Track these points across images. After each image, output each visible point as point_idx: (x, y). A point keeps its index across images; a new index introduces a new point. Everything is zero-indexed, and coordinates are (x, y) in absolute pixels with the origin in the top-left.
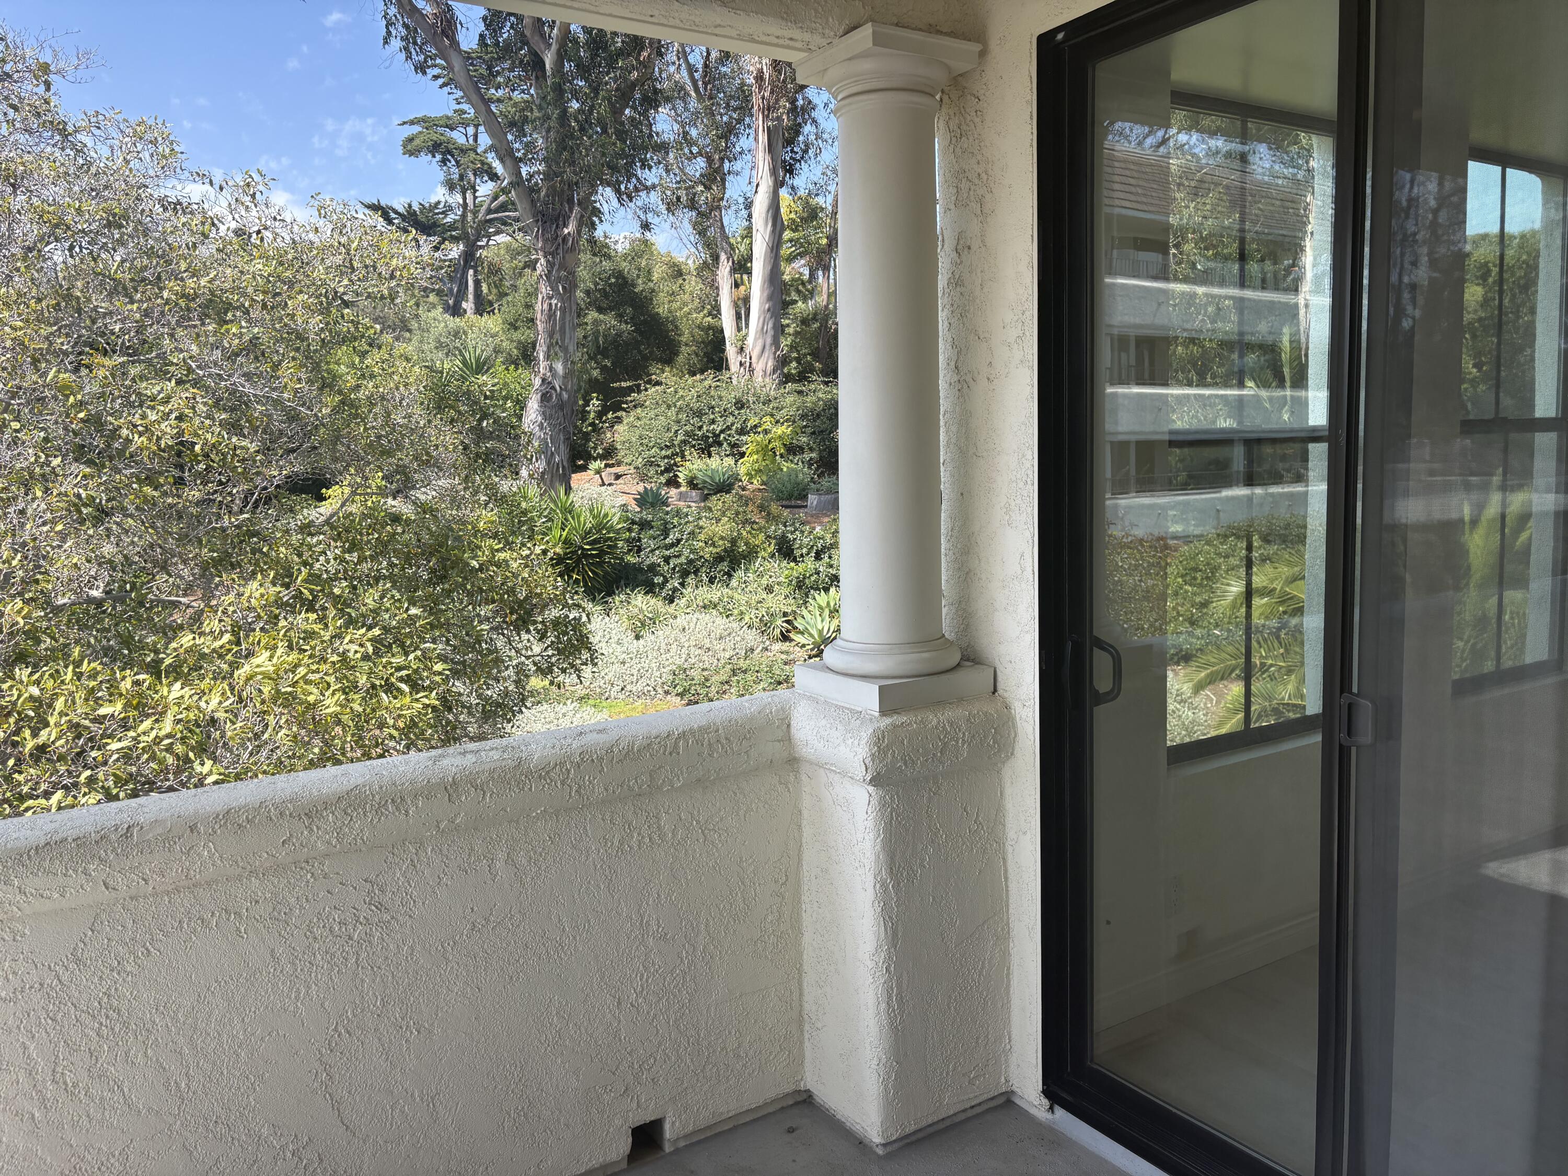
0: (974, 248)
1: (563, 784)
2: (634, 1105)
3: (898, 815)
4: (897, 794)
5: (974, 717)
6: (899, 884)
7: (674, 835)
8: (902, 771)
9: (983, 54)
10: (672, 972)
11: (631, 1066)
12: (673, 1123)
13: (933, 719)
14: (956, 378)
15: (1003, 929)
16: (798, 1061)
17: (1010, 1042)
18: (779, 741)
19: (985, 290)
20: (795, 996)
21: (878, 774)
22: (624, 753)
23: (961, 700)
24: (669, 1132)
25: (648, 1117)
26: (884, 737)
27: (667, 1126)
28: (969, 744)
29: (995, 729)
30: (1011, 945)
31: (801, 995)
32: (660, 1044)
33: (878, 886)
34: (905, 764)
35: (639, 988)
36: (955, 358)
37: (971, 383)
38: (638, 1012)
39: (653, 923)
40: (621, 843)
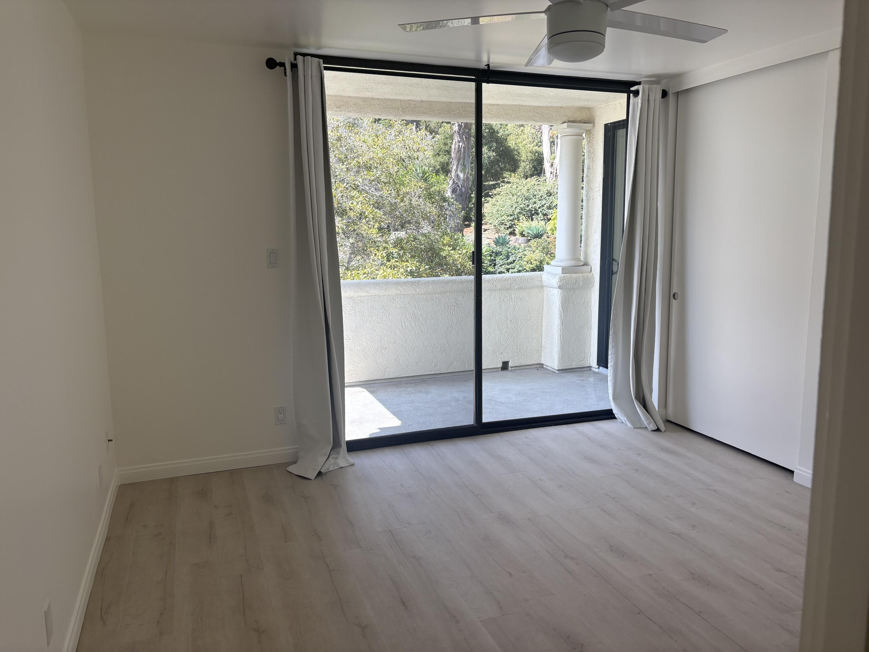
0: (591, 169)
1: (492, 283)
2: (503, 357)
3: (565, 296)
4: (565, 291)
5: (584, 276)
6: (564, 312)
7: (514, 300)
8: (565, 286)
9: (594, 125)
10: (513, 329)
11: (503, 348)
12: (511, 363)
13: (574, 275)
14: (586, 198)
15: (590, 327)
16: (540, 356)
17: (590, 354)
18: (539, 281)
19: (593, 179)
20: (540, 341)
21: (560, 285)
22: (505, 279)
23: (582, 273)
24: (510, 364)
25: (506, 360)
26: (562, 278)
27: (510, 363)
28: (582, 282)
29: (589, 279)
30: (592, 331)
31: (542, 341)
32: (509, 345)
33: (559, 312)
34: (566, 284)
35: (505, 331)
36: (586, 194)
37: (589, 200)
38: (505, 336)
39: (509, 318)
40: (503, 299)
